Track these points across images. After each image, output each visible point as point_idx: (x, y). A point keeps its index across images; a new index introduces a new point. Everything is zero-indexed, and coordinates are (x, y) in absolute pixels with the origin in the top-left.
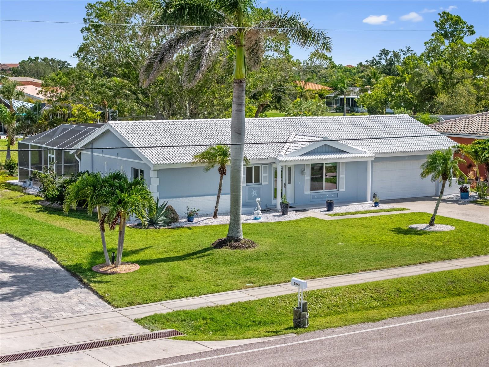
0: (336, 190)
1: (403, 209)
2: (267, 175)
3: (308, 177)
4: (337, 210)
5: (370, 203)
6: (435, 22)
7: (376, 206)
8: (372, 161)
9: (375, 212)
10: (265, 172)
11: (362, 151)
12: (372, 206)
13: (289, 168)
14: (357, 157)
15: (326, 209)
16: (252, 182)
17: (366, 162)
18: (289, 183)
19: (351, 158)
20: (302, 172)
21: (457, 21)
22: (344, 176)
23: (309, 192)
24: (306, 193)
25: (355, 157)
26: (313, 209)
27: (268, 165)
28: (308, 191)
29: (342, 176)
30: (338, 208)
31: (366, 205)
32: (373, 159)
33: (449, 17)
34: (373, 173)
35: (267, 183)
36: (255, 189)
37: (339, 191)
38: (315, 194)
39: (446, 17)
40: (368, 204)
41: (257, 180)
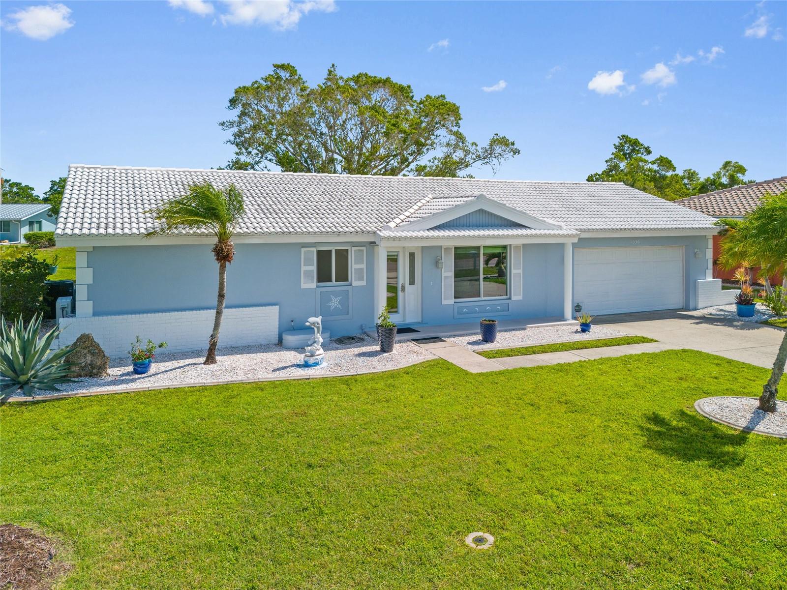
0: (505, 297)
1: (644, 340)
2: (363, 266)
3: (448, 273)
4: (503, 340)
5: (570, 324)
6: (614, 145)
7: (583, 331)
8: (573, 244)
9: (586, 348)
10: (359, 261)
11: (554, 225)
12: (577, 332)
13: (412, 255)
14: (545, 236)
15: (479, 337)
16: (330, 280)
17: (562, 245)
18: (412, 282)
19: (532, 236)
20: (437, 263)
21: (635, 143)
22: (521, 271)
23: (452, 301)
24: (444, 302)
25: (541, 236)
26: (454, 336)
27: (364, 248)
28: (449, 300)
29: (516, 270)
30: (507, 335)
31: (564, 327)
32: (576, 240)
33: (628, 139)
34: (575, 266)
35: (364, 283)
36: (336, 294)
37: (510, 299)
38: (463, 304)
39: (625, 138)
40: (568, 325)
41: (343, 276)
